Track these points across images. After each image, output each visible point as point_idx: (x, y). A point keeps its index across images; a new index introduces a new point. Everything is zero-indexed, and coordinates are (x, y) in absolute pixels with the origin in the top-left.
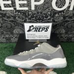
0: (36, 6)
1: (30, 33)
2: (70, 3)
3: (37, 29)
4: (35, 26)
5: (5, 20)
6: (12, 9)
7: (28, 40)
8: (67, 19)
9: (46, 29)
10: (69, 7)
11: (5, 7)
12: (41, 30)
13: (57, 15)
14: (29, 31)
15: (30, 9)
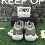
2: (38, 1)
6: (13, 3)
8: (38, 9)
10: (38, 3)
11: (10, 2)
13: (33, 6)
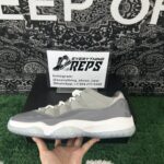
0: (74, 13)
1: (60, 72)
2: (151, 8)
3: (77, 65)
4: (70, 58)
5: (5, 43)
6: (20, 17)
7: (55, 89)
8: (145, 44)
9: (97, 65)
10: (149, 17)
11: (5, 13)
12: (84, 67)
13: (121, 34)
14: (57, 68)
15: (62, 20)
